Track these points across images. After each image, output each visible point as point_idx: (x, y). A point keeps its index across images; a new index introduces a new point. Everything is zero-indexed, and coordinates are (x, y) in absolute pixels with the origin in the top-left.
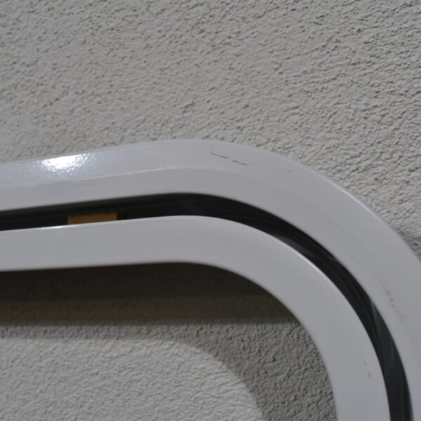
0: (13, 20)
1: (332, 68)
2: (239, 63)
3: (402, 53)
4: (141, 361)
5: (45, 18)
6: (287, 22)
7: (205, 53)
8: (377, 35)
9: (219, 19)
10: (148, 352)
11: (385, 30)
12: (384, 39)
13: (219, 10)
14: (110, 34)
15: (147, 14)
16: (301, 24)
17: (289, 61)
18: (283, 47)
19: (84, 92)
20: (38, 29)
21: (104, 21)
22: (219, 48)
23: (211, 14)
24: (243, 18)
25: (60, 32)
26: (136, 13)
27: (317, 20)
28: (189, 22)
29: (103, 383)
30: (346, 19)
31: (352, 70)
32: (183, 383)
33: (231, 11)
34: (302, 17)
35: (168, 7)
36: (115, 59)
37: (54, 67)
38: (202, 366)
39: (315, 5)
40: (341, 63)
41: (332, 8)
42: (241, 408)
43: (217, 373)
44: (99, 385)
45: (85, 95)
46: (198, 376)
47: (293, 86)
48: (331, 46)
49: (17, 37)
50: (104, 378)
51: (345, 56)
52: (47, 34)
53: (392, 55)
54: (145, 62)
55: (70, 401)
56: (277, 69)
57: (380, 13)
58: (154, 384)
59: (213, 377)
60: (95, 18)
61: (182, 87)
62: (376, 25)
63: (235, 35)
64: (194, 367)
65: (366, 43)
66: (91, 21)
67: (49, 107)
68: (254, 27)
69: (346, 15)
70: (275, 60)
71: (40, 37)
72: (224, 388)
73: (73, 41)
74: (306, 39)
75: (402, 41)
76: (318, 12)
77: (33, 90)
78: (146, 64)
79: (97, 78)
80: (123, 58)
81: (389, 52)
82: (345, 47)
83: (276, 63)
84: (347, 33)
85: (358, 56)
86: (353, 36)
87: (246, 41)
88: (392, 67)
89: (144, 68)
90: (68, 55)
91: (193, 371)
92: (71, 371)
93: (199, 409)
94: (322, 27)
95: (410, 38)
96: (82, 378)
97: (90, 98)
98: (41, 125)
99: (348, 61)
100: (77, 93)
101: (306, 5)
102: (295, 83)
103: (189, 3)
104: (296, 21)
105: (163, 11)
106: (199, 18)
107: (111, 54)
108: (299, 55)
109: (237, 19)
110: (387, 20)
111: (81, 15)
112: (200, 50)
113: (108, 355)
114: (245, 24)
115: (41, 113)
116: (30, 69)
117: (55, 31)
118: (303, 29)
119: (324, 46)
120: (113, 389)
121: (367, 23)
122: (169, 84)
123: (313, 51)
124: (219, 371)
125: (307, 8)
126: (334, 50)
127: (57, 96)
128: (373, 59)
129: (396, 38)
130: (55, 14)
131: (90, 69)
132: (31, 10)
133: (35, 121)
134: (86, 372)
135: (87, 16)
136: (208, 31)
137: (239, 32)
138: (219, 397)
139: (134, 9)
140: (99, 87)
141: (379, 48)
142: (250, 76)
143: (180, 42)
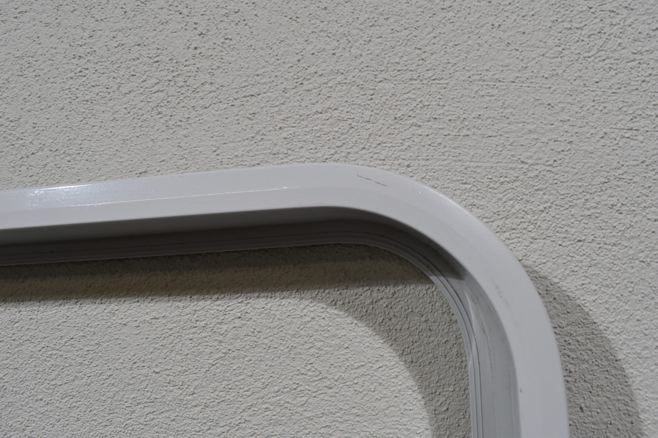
0: (3, 79)
1: (258, 155)
2: (186, 143)
3: (311, 149)
4: (81, 389)
5: (32, 83)
6: (227, 114)
7: (160, 131)
8: (294, 133)
9: (175, 105)
10: (89, 381)
11: (300, 130)
12: (299, 137)
13: (175, 98)
14: (85, 104)
15: (117, 93)
16: (237, 118)
17: (225, 146)
18: (221, 134)
19: (57, 150)
20: (25, 90)
21: (82, 93)
22: (172, 129)
23: (169, 100)
24: (193, 107)
25: (43, 96)
26: (108, 90)
27: (250, 116)
28: (150, 104)
29: (46, 409)
30: (272, 118)
31: (272, 159)
32: (116, 411)
33: (185, 100)
34: (239, 112)
35: (135, 90)
36: (86, 126)
37: (34, 125)
38: (133, 396)
39: (250, 104)
40: (265, 152)
41: (262, 108)
42: (164, 435)
43: (146, 402)
44: (42, 410)
45: (57, 153)
46: (130, 405)
47: (226, 166)
48: (259, 137)
49: (5, 95)
50: (48, 404)
51: (268, 146)
52: (31, 97)
53: (304, 150)
54: (111, 132)
55: (14, 425)
56: (215, 151)
57: (298, 116)
58: (91, 411)
59: (142, 406)
60: (74, 89)
61: (138, 157)
62: (294, 125)
63: (186, 120)
64: (126, 396)
65: (285, 138)
66: (70, 92)
67: (25, 159)
68: (201, 115)
69: (272, 115)
70: (214, 143)
71: (25, 99)
72: (151, 416)
73: (53, 106)
74: (240, 130)
75: (312, 140)
76: (251, 109)
77: (13, 143)
78: (112, 134)
79: (70, 140)
80: (93, 126)
81: (302, 147)
82: (269, 140)
83: (215, 146)
84: (272, 129)
85: (278, 148)
86: (276, 132)
87: (193, 125)
88: (303, 159)
89: (110, 137)
90: (47, 117)
91: (125, 400)
92: (18, 396)
93: (128, 434)
94: (253, 122)
95: (318, 139)
96: (27, 403)
97: (62, 156)
98: (17, 174)
99: (270, 151)
100: (51, 151)
101: (242, 103)
102: (228, 164)
103: (152, 89)
104: (234, 115)
105: (130, 92)
106: (158, 102)
107: (84, 122)
108: (233, 142)
109: (188, 107)
110: (302, 122)
111: (62, 85)
112: (156, 128)
113: (52, 383)
114: (194, 112)
115: (17, 163)
116: (12, 124)
117: (38, 95)
118: (238, 121)
119: (252, 137)
120: (55, 414)
121: (287, 123)
122: (129, 152)
123: (244, 140)
124: (148, 401)
125: (243, 105)
126: (260, 141)
127: (34, 151)
128: (289, 152)
129: (308, 137)
130: (40, 80)
131: (64, 132)
132: (20, 74)
133: (12, 170)
134: (32, 398)
135: (67, 87)
136: (165, 113)
137: (189, 118)
138: (146, 425)
139: (107, 86)
140: (70, 148)
141: (294, 143)
142: (193, 154)
143: (141, 120)
